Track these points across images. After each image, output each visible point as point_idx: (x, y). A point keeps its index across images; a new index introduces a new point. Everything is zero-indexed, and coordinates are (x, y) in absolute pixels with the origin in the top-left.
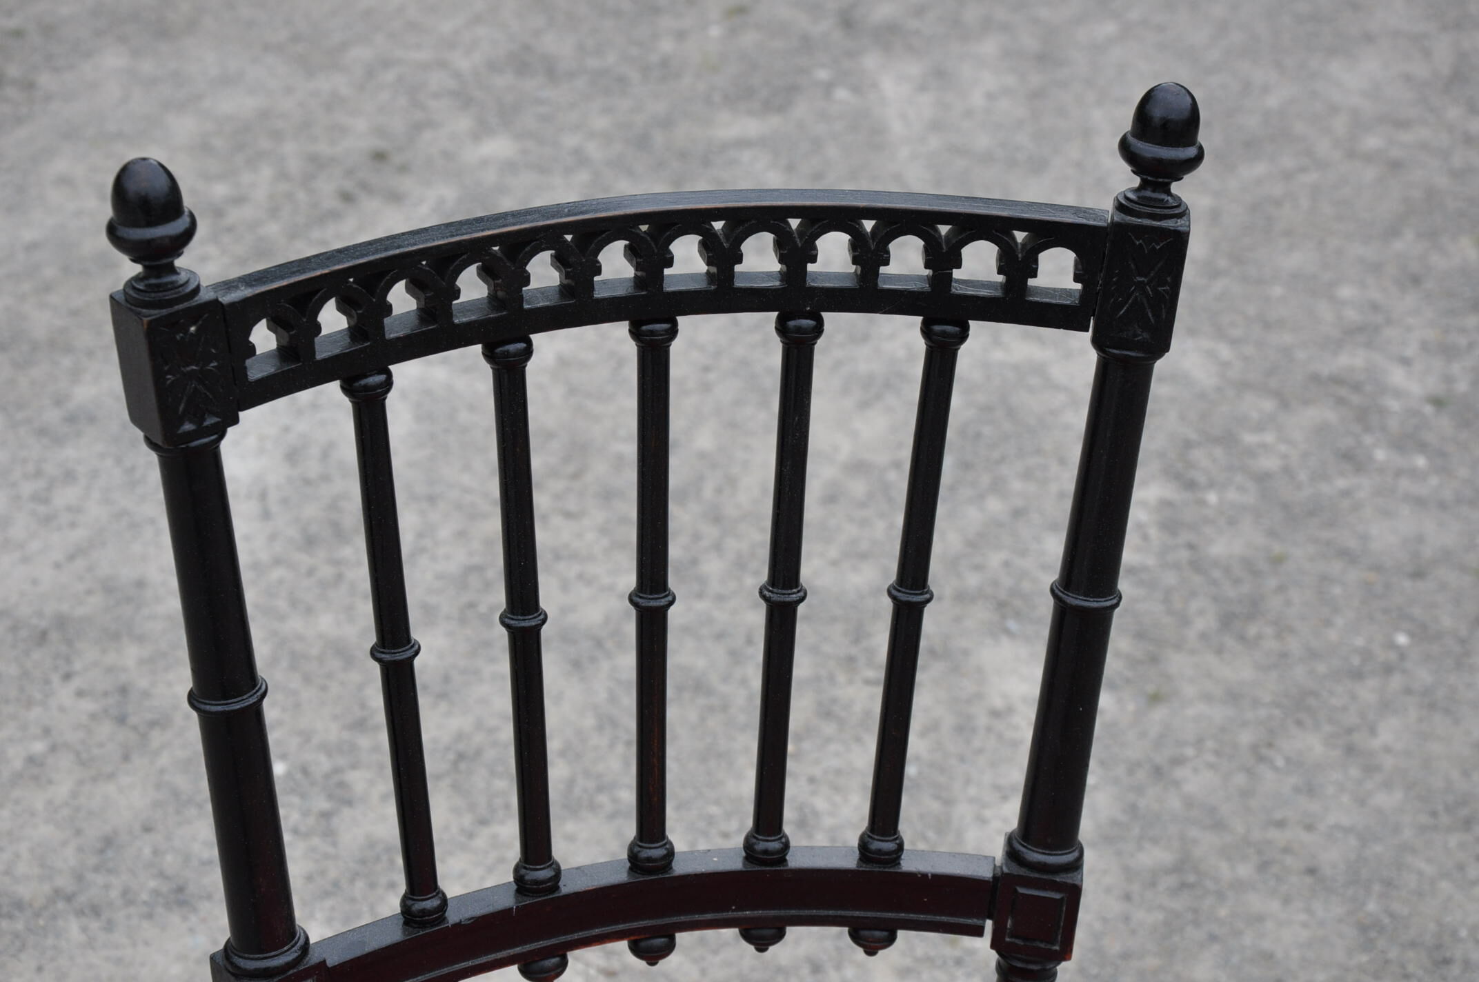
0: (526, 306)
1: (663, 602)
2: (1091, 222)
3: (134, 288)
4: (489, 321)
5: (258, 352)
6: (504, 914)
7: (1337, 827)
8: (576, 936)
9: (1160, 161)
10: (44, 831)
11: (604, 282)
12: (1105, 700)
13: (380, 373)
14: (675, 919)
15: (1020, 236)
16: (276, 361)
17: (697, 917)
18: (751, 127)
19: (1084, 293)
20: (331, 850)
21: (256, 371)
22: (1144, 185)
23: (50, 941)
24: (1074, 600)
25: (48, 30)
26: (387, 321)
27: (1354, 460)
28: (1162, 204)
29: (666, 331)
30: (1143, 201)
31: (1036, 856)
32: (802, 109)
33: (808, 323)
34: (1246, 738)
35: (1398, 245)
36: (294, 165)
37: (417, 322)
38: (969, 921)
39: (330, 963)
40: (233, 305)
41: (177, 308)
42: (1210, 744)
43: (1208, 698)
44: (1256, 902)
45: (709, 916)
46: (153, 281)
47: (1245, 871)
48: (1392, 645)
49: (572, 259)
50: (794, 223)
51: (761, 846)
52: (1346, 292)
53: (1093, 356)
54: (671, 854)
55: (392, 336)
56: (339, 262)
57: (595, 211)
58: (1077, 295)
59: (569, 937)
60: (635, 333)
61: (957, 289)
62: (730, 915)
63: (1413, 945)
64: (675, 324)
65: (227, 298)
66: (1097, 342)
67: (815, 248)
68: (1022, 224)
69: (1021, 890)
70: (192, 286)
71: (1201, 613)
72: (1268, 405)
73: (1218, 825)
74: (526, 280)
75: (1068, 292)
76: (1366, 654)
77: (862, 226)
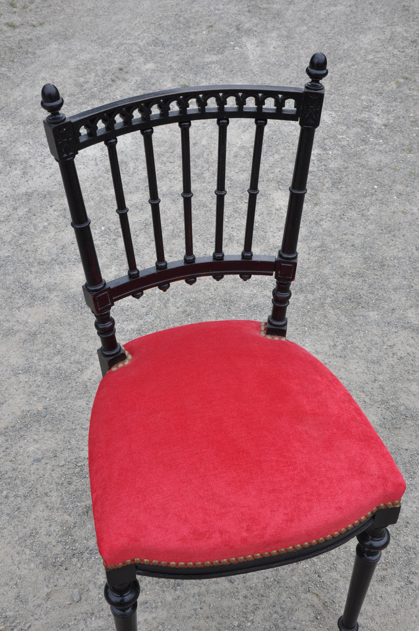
0: (151, 120)
1: (190, 196)
2: (299, 92)
3: (49, 119)
4: (142, 124)
5: (82, 134)
6: (153, 275)
7: (359, 234)
8: (172, 279)
9: (316, 74)
10: (49, 244)
11: (171, 112)
12: (305, 206)
13: (114, 139)
14: (196, 274)
15: (280, 96)
16: (87, 137)
17: (202, 273)
18: (214, 58)
19: (297, 111)
20: (116, 248)
21: (82, 140)
22: (312, 81)
23: (52, 271)
24: (295, 192)
25: (38, 38)
26: (115, 125)
27: (365, 141)
28: (317, 86)
29: (188, 125)
30: (312, 85)
31: (285, 256)
32: (227, 53)
33: (225, 121)
34: (338, 213)
35: (376, 84)
36: (100, 73)
37: (123, 125)
38: (269, 272)
39: (111, 288)
40: (74, 122)
41: (60, 124)
42: (329, 215)
43: (329, 204)
44: (340, 254)
45: (205, 273)
46: (53, 117)
47: (337, 246)
48: (373, 189)
49: (163, 107)
50: (221, 94)
51: (217, 256)
52: (363, 97)
53: (299, 127)
54: (194, 258)
55: (117, 129)
56: (102, 110)
57: (168, 93)
58: (295, 111)
59: (170, 279)
60: (180, 126)
61: (264, 111)
62: (210, 272)
63: (376, 262)
64: (190, 123)
65: (73, 121)
66: (300, 124)
67: (226, 101)
68: (281, 93)
69: (282, 264)
70: (64, 118)
71: (327, 182)
72: (344, 128)
73: (331, 235)
74: (151, 112)
75: (293, 111)
76: (367, 191)
77: (238, 95)
